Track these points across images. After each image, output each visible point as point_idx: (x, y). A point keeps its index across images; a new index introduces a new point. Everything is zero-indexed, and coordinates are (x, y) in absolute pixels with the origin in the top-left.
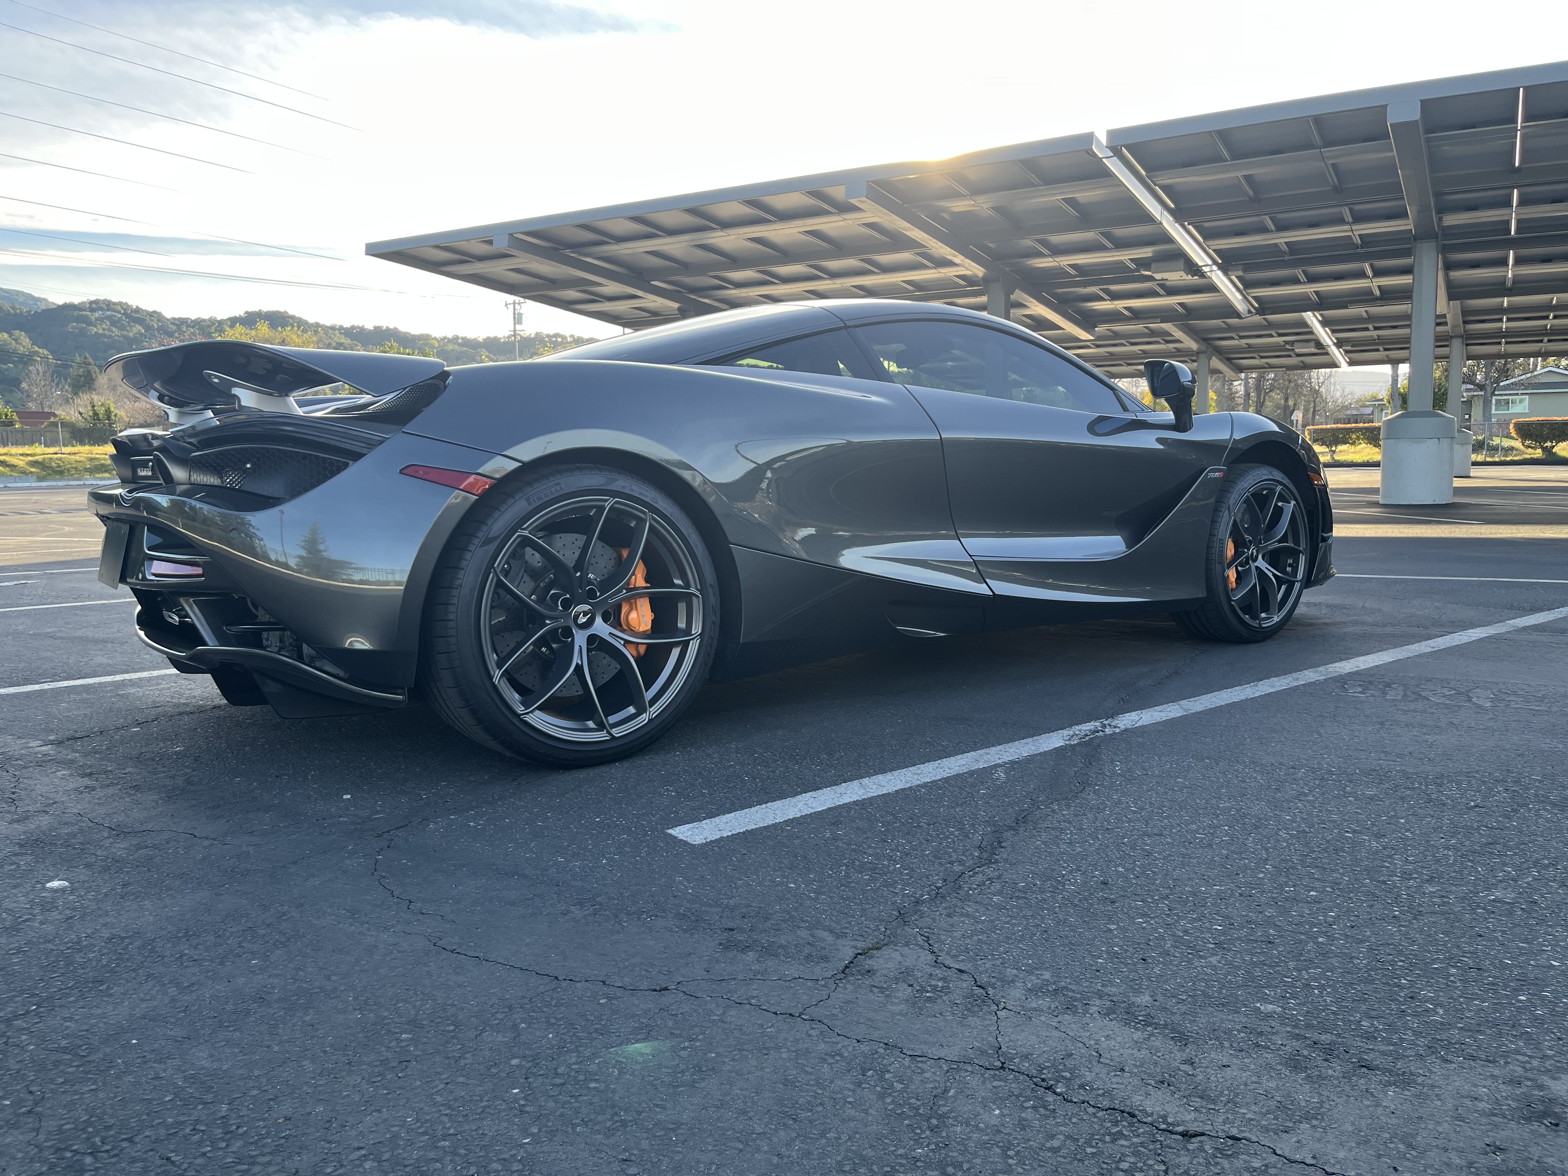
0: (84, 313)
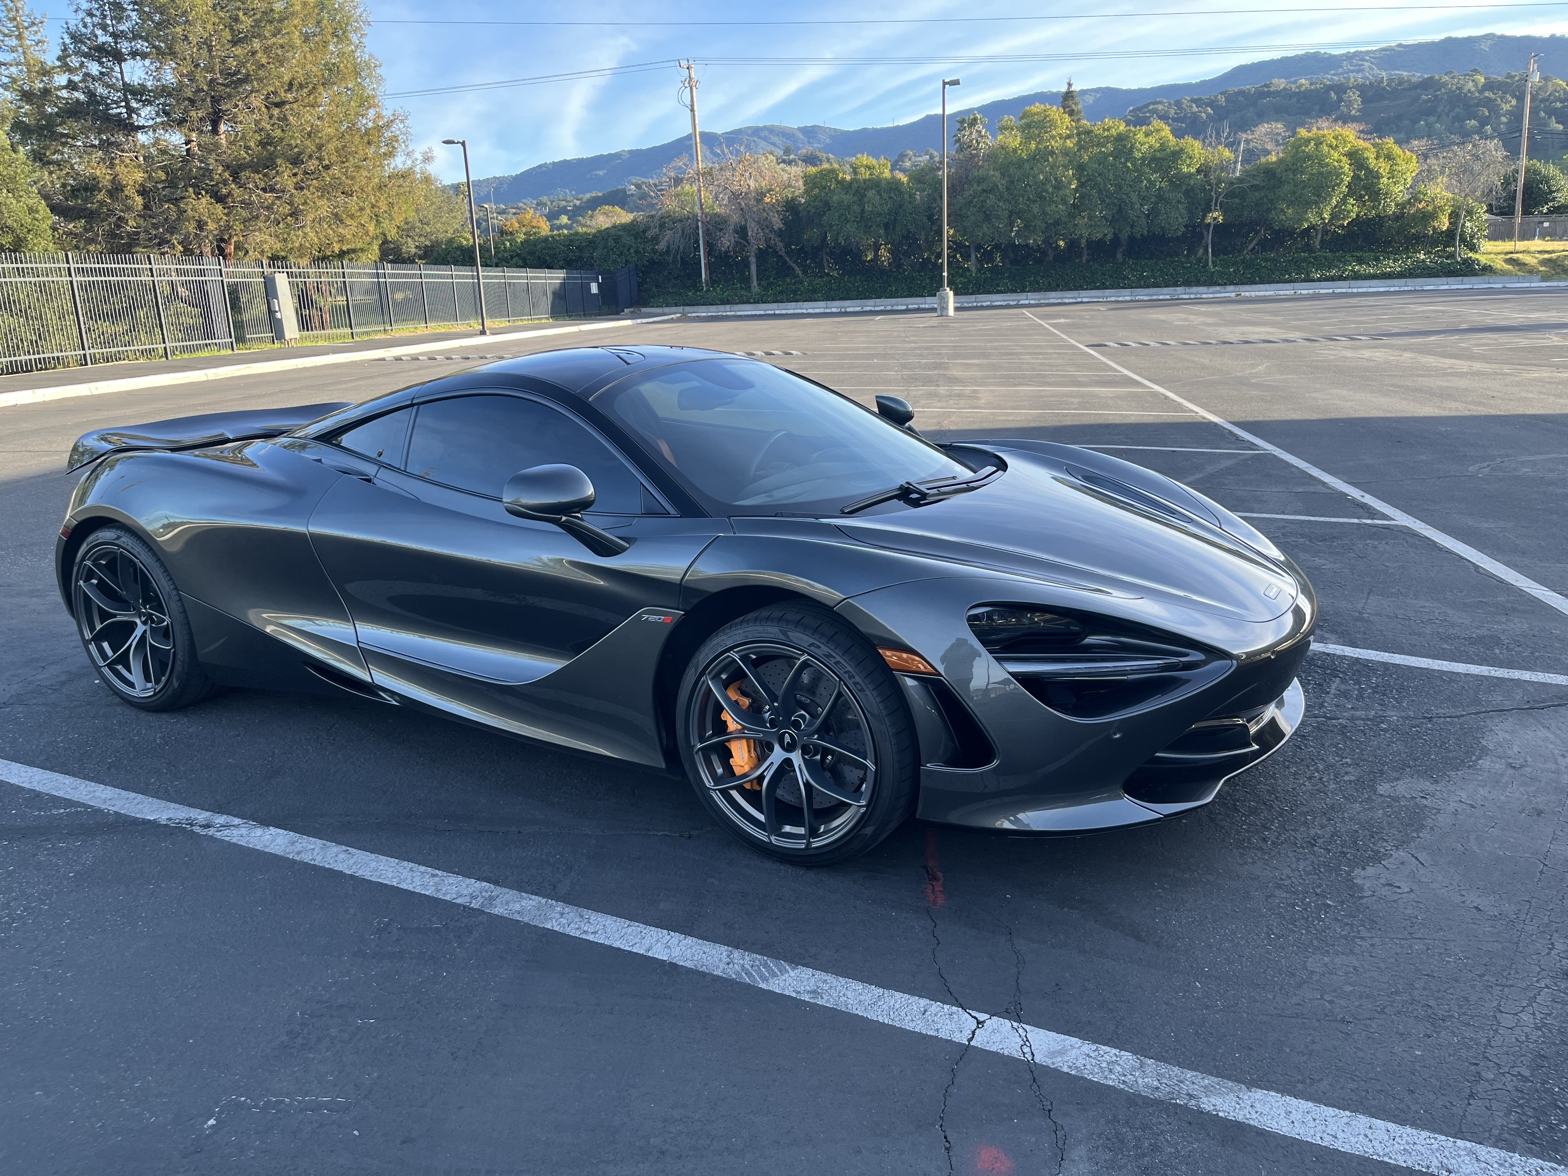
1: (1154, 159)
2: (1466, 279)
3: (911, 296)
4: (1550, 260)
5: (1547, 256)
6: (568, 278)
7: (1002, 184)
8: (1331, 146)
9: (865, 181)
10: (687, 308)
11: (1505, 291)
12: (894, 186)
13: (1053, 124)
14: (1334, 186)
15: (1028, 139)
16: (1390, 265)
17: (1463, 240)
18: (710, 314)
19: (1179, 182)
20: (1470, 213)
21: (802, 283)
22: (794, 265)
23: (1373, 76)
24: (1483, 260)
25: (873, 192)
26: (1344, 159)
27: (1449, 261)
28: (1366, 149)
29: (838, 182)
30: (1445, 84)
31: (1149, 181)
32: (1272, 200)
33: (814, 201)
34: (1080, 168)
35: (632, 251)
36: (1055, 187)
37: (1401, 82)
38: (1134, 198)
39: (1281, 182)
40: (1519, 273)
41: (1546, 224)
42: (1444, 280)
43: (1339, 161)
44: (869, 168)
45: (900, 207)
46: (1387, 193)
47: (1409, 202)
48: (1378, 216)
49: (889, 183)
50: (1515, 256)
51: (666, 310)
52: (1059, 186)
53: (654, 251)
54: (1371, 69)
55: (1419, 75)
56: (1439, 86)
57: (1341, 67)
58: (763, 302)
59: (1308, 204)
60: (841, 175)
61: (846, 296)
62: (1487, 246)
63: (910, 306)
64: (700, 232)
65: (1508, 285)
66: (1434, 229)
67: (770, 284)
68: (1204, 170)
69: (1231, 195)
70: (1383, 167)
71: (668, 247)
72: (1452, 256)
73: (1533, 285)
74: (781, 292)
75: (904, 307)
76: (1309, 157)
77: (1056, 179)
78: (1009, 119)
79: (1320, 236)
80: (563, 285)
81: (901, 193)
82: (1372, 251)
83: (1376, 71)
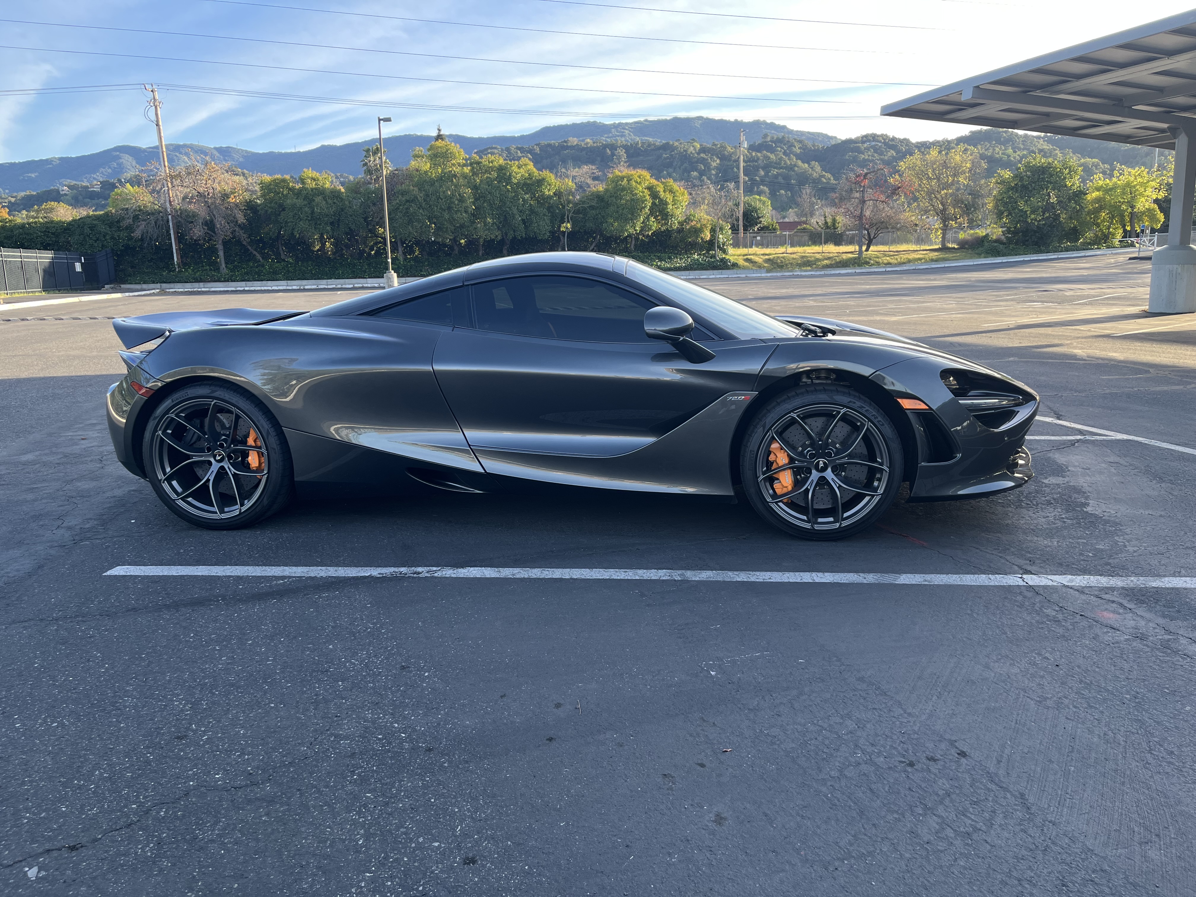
0: (857, 145)
1: (525, 184)
2: (724, 271)
3: (355, 278)
4: (769, 260)
5: (767, 257)
6: (55, 258)
7: (421, 196)
8: (637, 182)
9: (312, 189)
10: (164, 285)
11: (747, 278)
12: (335, 194)
13: (453, 156)
14: (642, 209)
15: (435, 165)
16: (679, 262)
17: (719, 247)
18: (186, 290)
19: (543, 201)
20: (721, 229)
21: (263, 266)
22: (255, 252)
23: (631, 140)
24: (732, 259)
25: (320, 197)
26: (646, 191)
27: (713, 260)
28: (658, 185)
29: (290, 189)
30: (676, 148)
31: (524, 200)
32: (603, 217)
33: (271, 203)
34: (475, 188)
35: (108, 237)
36: (459, 201)
37: (649, 145)
38: (515, 211)
39: (608, 205)
40: (754, 268)
41: (759, 238)
42: (711, 272)
43: (643, 192)
44: (315, 180)
45: (342, 210)
46: (672, 215)
47: (685, 221)
48: (667, 229)
49: (332, 192)
50: (749, 257)
51: (145, 286)
52: (462, 200)
53: (130, 238)
54: (629, 135)
55: (659, 140)
56: (673, 148)
57: (611, 132)
58: (232, 281)
59: (626, 220)
60: (291, 184)
61: (303, 277)
62: (731, 250)
63: (356, 285)
64: (171, 224)
65: (748, 275)
66: (702, 238)
67: (235, 267)
68: (558, 194)
69: (577, 212)
70: (669, 198)
71: (142, 235)
72: (713, 256)
73: (763, 275)
74: (247, 273)
75: (351, 286)
76: (623, 189)
77: (459, 195)
78: (419, 150)
79: (633, 242)
80: (52, 264)
81: (342, 199)
82: (666, 253)
83: (633, 137)
